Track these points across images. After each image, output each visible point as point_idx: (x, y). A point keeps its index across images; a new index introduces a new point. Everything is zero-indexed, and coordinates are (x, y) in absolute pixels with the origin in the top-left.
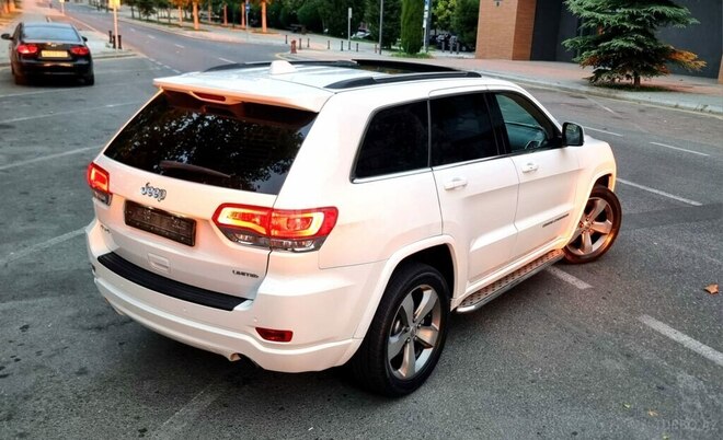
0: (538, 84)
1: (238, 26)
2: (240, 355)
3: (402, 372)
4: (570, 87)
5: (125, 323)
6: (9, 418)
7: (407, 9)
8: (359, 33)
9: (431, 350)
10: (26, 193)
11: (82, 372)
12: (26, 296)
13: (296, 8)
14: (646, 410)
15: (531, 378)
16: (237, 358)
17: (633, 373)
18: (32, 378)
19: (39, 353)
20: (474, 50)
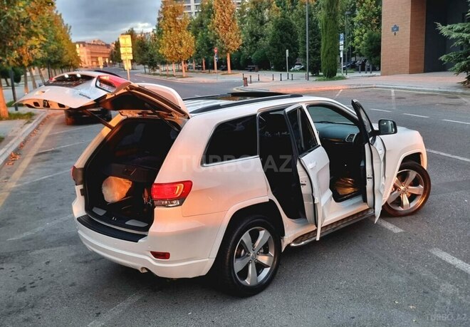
0: (424, 91)
1: (213, 71)
2: (146, 269)
3: (248, 282)
4: (449, 91)
5: (101, 259)
6: (33, 307)
7: (325, 45)
8: (296, 66)
9: (269, 268)
10: (61, 190)
11: (73, 285)
12: (51, 246)
13: (251, 54)
14: (409, 305)
15: (337, 287)
16: (145, 271)
17: (410, 283)
18: (47, 288)
19: (52, 276)
20: (380, 70)
